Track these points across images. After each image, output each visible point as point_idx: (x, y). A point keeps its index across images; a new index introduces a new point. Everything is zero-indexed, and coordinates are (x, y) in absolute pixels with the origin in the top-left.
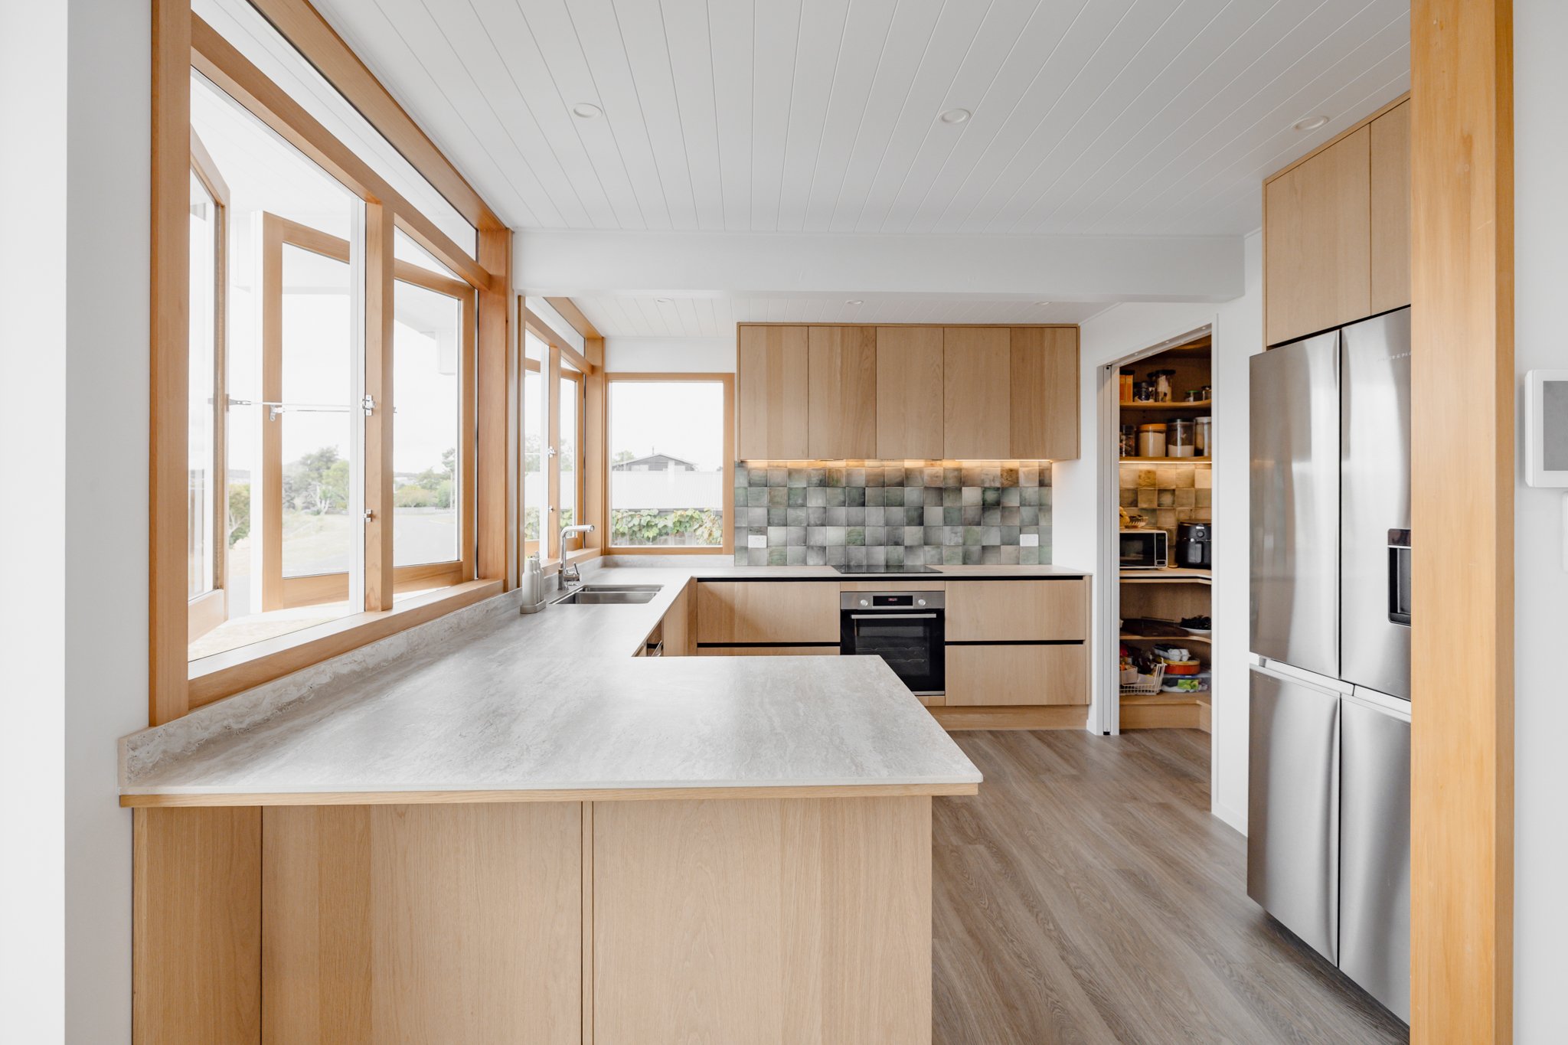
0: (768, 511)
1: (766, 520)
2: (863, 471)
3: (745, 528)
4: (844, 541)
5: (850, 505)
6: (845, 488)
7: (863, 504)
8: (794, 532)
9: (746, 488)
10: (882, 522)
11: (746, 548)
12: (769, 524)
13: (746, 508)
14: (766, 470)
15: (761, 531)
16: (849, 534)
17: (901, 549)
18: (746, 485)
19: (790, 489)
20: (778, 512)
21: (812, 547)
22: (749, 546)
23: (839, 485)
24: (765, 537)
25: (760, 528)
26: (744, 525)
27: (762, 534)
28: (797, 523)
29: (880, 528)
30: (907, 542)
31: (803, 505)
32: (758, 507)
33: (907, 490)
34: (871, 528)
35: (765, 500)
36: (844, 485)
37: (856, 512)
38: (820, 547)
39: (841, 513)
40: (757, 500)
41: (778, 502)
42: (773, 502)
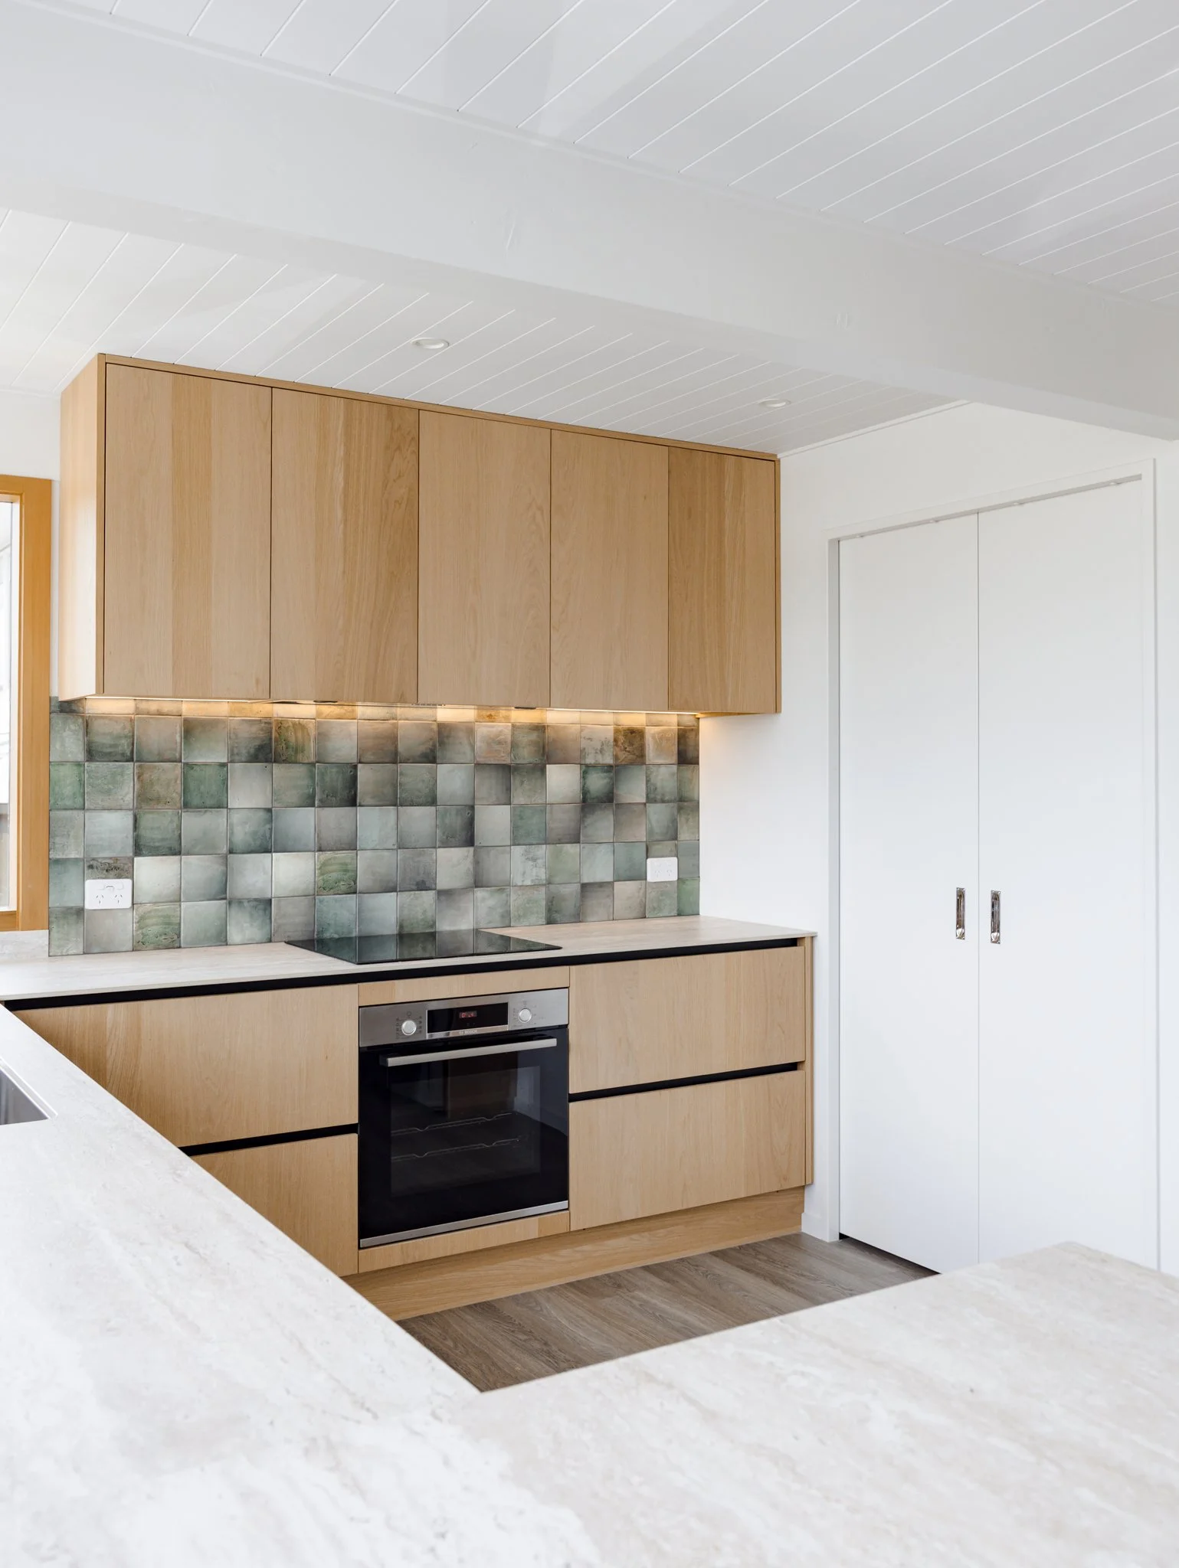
0: (135, 820)
1: (131, 842)
2: (353, 727)
3: (76, 860)
4: (311, 886)
5: (324, 804)
6: (313, 764)
7: (352, 802)
8: (197, 868)
9: (79, 764)
10: (392, 842)
11: (80, 912)
12: (139, 849)
13: (81, 813)
14: (131, 720)
15: (117, 869)
16: (323, 868)
17: (428, 898)
18: (81, 756)
19: (189, 766)
20: (158, 823)
21: (240, 902)
22: (88, 906)
23: (300, 757)
24: (128, 882)
25: (116, 859)
26: (73, 856)
27: (119, 877)
28: (204, 847)
29: (386, 853)
30: (443, 882)
31: (221, 805)
32: (109, 809)
33: (442, 769)
34: (369, 853)
35: (127, 793)
36: (312, 759)
37: (335, 817)
38: (256, 900)
39: (304, 821)
40: (108, 792)
41: (158, 800)
42: (145, 799)
